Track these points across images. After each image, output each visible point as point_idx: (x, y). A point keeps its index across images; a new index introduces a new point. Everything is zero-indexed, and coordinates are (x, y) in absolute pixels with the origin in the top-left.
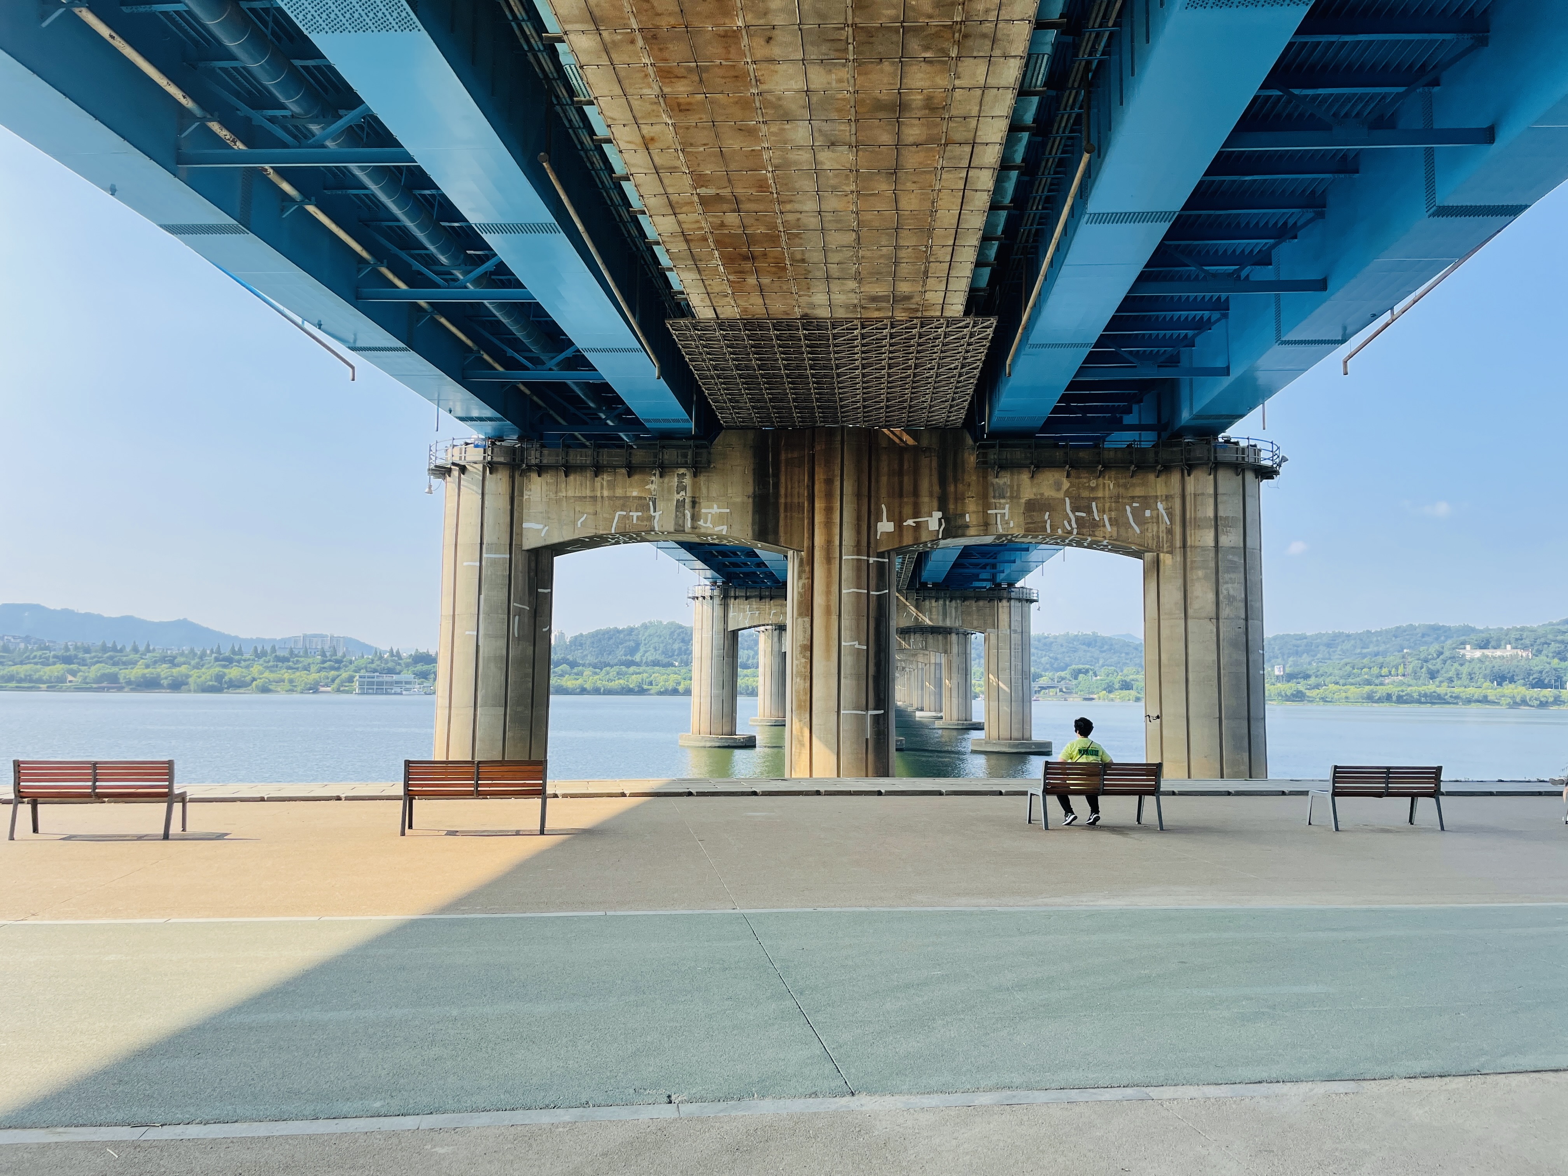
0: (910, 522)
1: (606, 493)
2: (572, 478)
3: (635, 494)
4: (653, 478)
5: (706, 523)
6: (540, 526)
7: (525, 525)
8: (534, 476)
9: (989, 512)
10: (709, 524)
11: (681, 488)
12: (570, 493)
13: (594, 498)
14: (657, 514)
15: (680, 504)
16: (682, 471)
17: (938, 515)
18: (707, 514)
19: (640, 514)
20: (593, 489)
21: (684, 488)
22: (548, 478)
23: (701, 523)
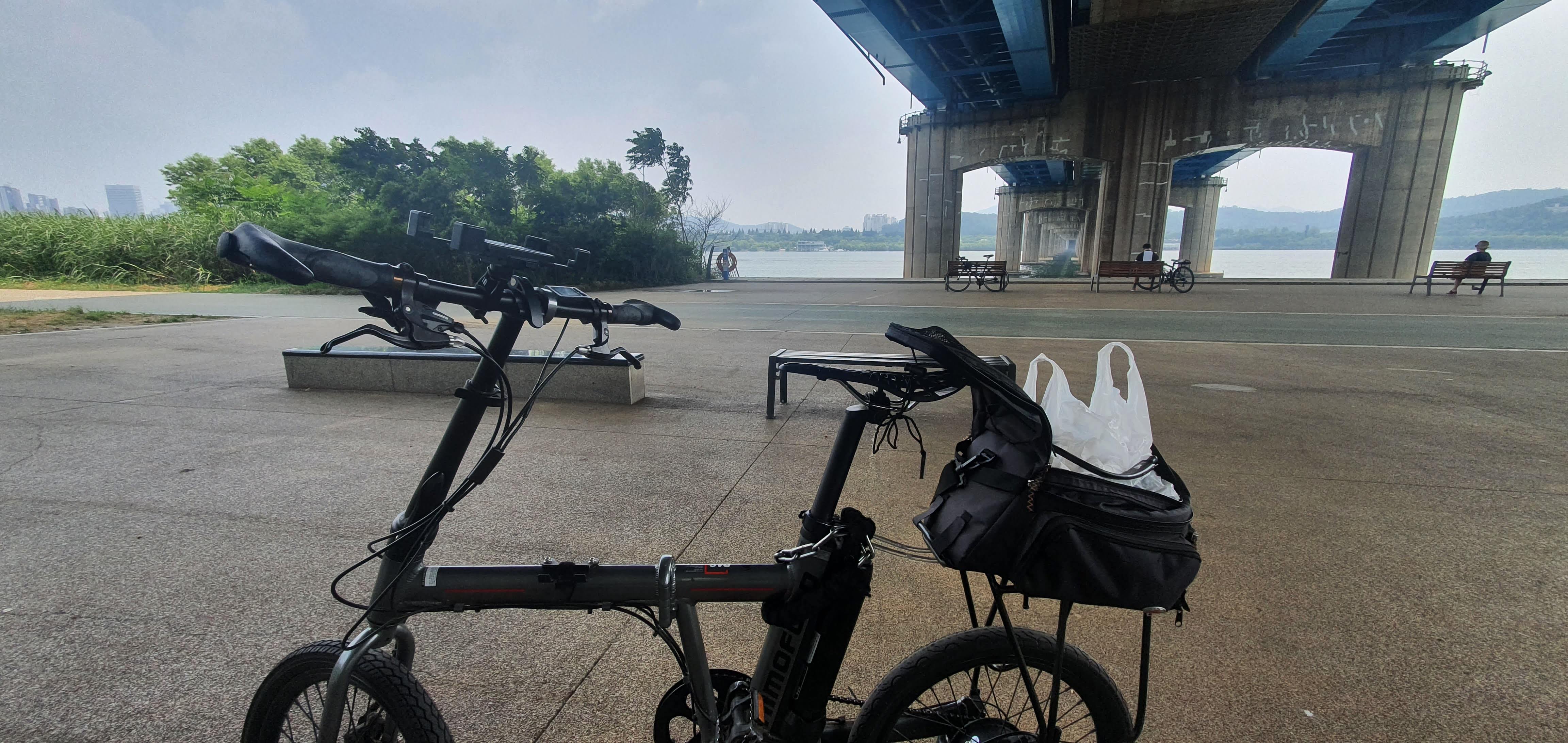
0: (1188, 139)
1: (996, 135)
2: (978, 128)
3: (1013, 134)
4: (1025, 125)
5: (1055, 148)
6: (959, 157)
7: (951, 157)
8: (957, 129)
9: (1245, 129)
10: (1057, 149)
11: (1041, 129)
12: (976, 137)
13: (990, 139)
14: (1026, 146)
15: (1040, 139)
16: (1041, 119)
17: (1207, 133)
18: (1056, 143)
19: (1015, 146)
20: (989, 133)
21: (1043, 129)
22: (964, 129)
23: (1052, 148)
